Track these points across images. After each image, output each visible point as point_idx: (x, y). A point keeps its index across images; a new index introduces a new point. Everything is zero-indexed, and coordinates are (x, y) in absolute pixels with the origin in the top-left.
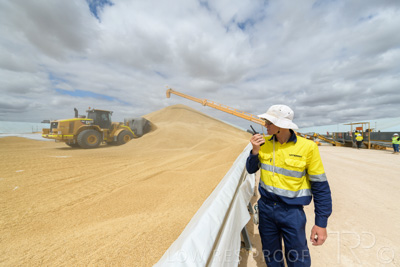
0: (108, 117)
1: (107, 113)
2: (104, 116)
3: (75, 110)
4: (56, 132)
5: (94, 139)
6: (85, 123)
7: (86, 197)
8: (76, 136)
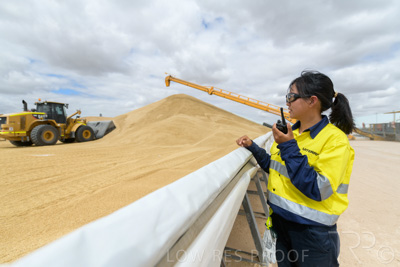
0: (62, 110)
1: (61, 106)
2: (58, 109)
3: (24, 102)
4: (7, 129)
5: (49, 135)
6: (37, 118)
7: (61, 199)
8: (29, 133)
